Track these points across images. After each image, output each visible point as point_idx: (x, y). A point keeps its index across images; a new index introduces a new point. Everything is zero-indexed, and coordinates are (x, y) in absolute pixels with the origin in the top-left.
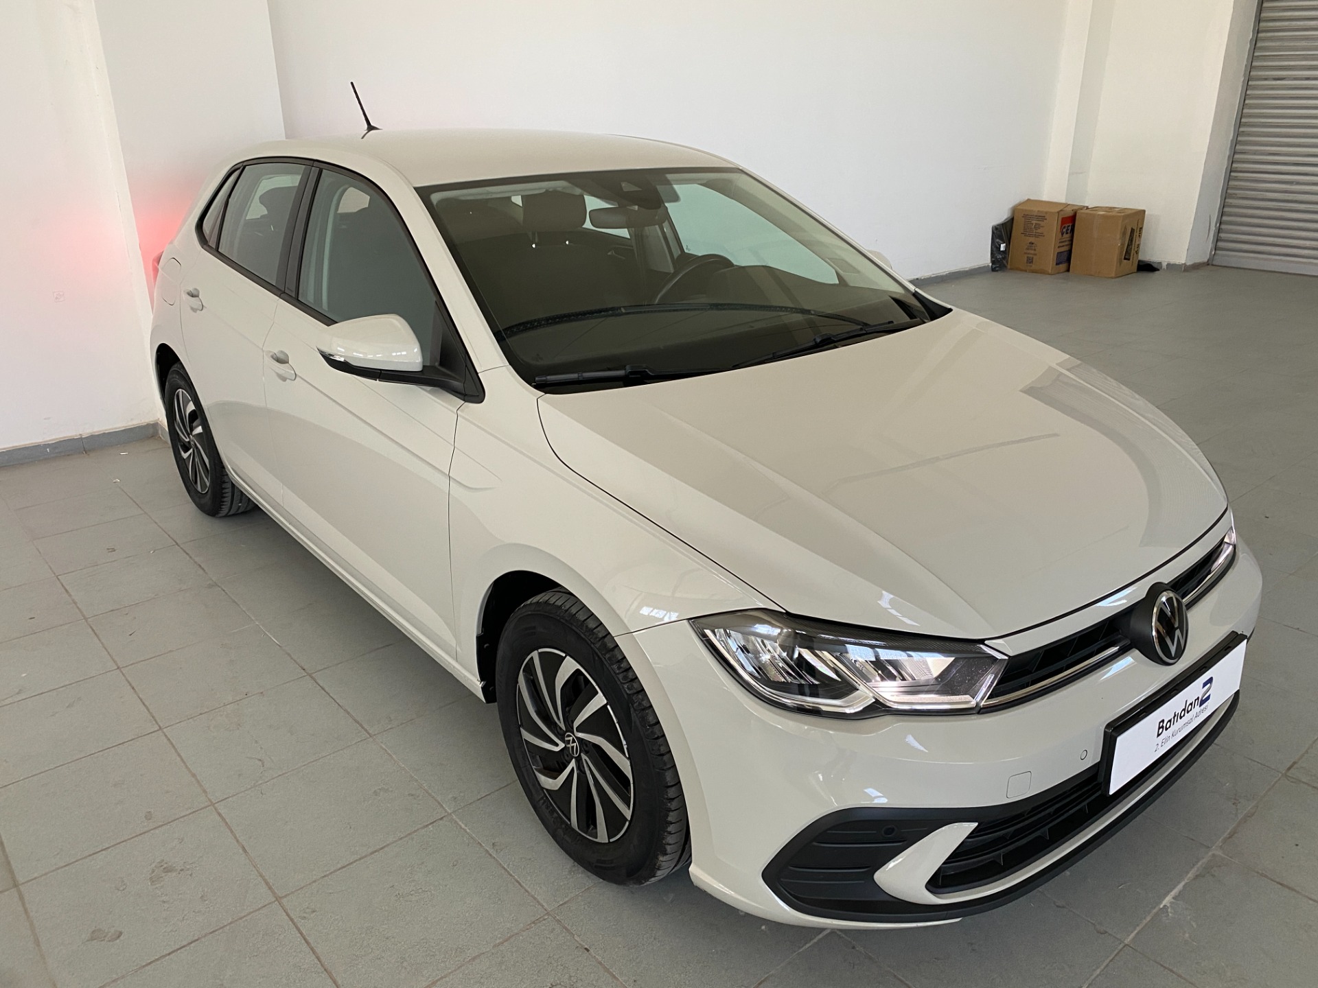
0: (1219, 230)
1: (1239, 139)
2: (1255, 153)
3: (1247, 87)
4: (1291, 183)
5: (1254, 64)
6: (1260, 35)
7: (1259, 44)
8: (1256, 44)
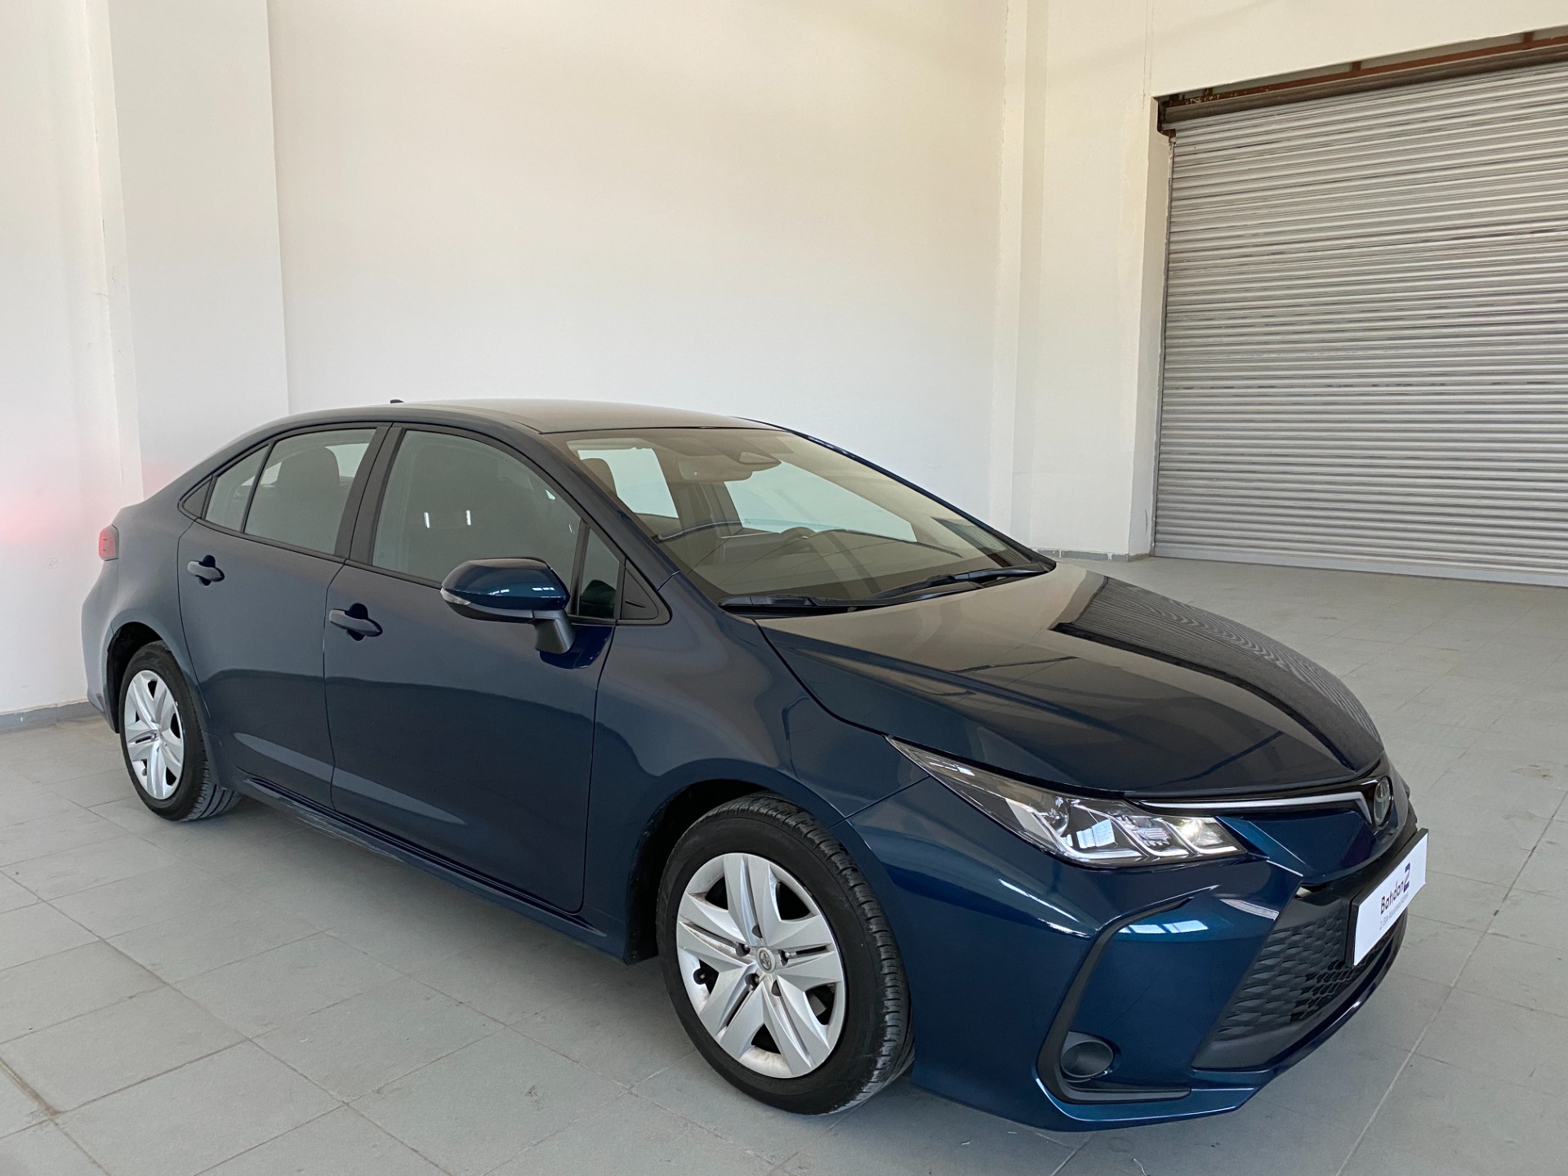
0: (1156, 524)
1: (1162, 440)
2: (1178, 453)
3: (1162, 395)
4: (1211, 479)
5: (1166, 375)
6: (1167, 350)
7: (1168, 358)
8: (1165, 358)
